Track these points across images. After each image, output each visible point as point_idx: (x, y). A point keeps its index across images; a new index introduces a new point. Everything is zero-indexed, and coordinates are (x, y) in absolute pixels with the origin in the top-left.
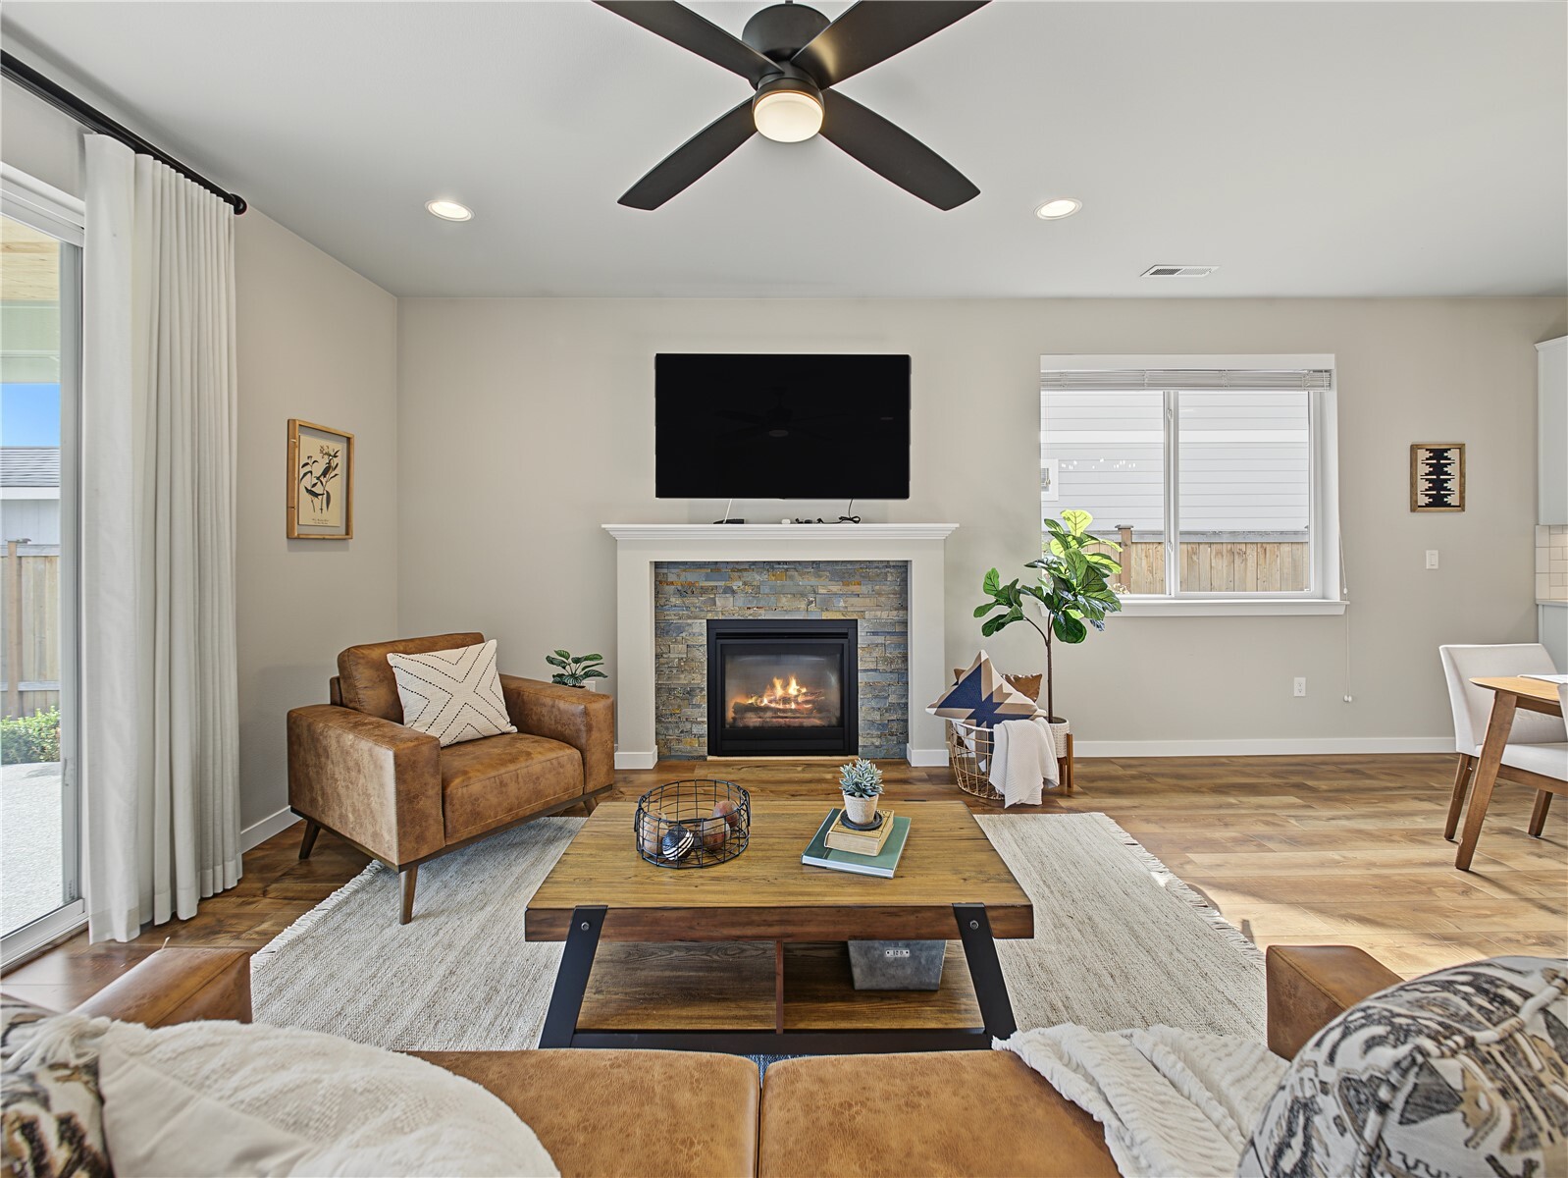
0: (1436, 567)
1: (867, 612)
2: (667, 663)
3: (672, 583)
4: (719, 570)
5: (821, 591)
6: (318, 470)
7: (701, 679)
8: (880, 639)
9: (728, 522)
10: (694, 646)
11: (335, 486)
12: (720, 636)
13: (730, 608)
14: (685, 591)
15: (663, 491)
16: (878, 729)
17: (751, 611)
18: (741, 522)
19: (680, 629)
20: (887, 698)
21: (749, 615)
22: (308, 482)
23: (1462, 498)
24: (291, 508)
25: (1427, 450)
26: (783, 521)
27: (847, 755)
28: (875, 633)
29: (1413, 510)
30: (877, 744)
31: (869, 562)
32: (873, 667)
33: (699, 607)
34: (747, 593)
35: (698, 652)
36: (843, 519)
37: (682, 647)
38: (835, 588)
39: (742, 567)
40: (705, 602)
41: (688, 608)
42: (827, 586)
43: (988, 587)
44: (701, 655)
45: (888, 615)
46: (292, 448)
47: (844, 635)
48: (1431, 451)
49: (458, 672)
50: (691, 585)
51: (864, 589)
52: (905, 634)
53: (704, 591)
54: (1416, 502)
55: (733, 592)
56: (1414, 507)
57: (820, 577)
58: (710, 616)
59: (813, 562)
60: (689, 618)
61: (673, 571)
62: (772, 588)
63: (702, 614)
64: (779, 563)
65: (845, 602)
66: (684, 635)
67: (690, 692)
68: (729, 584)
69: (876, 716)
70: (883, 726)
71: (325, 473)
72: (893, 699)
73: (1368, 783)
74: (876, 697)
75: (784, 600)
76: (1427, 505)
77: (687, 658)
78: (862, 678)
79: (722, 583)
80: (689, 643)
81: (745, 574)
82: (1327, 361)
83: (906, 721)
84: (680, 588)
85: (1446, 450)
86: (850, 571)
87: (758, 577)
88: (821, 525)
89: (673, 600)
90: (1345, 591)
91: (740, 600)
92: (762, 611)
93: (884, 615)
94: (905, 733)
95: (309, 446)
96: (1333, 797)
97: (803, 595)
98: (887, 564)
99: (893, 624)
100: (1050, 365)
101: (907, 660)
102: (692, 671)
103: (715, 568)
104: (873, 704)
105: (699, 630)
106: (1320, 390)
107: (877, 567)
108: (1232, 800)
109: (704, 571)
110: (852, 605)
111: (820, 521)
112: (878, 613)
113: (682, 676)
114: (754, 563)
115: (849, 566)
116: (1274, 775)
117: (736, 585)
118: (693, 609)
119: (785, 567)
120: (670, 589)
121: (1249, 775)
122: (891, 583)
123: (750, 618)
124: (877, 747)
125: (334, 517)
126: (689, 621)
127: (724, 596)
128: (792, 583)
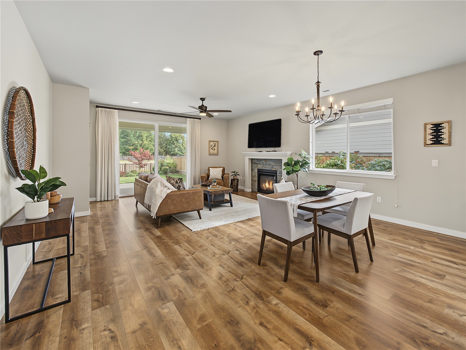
0: (437, 166)
1: (279, 169)
2: (253, 176)
3: (253, 162)
5: (272, 165)
6: (213, 146)
7: (257, 179)
9: (259, 152)
11: (216, 148)
12: (259, 172)
13: (260, 167)
14: (255, 164)
15: (249, 147)
18: (261, 152)
19: (254, 170)
22: (211, 147)
23: (450, 141)
24: (209, 151)
25: (431, 125)
34: (262, 164)
36: (273, 151)
38: (274, 164)
40: (257, 166)
41: (255, 167)
44: (257, 175)
46: (209, 143)
47: (275, 173)
48: (433, 125)
49: (215, 171)
50: (255, 162)
51: (278, 165)
53: (257, 164)
54: (426, 143)
55: (260, 164)
56: (426, 145)
57: (272, 162)
58: (258, 168)
59: (271, 159)
61: (253, 160)
64: (266, 159)
65: (275, 167)
67: (255, 181)
71: (214, 146)
75: (267, 166)
76: (431, 144)
77: (255, 175)
79: (259, 162)
80: (255, 172)
81: (262, 161)
82: (389, 101)
85: (441, 124)
86: (276, 161)
89: (253, 165)
90: (395, 172)
95: (211, 143)
97: (269, 165)
103: (258, 160)
105: (256, 170)
107: (279, 160)
110: (277, 168)
111: (270, 151)
113: (254, 178)
114: (263, 159)
123: (263, 169)
125: (216, 152)
128: (268, 163)
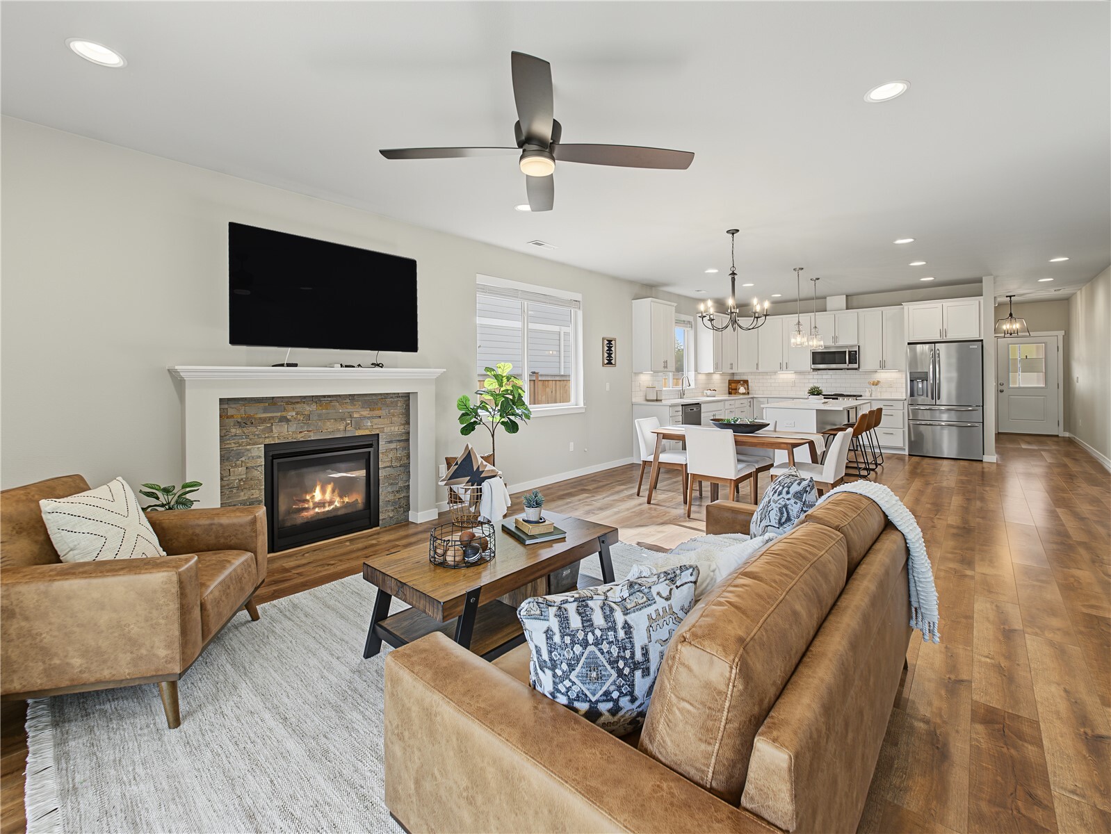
0: (609, 390)
1: (385, 427)
2: (228, 485)
3: (232, 416)
4: (275, 404)
5: (355, 415)
7: (259, 493)
8: (393, 446)
9: (289, 365)
10: (253, 467)
12: (274, 457)
13: (284, 433)
14: (244, 423)
15: (236, 339)
16: (392, 505)
17: (302, 434)
18: (296, 365)
19: (239, 455)
20: (397, 484)
21: (300, 437)
23: (616, 361)
25: (606, 340)
26: (336, 365)
27: (371, 528)
28: (390, 442)
29: (603, 366)
30: (391, 515)
31: (387, 394)
32: (389, 464)
33: (258, 435)
34: (299, 420)
35: (256, 472)
36: (373, 365)
37: (242, 470)
38: (365, 413)
39: (294, 401)
40: (263, 430)
41: (247, 437)
42: (360, 412)
43: (460, 407)
44: (260, 474)
45: (397, 429)
47: (370, 446)
48: (608, 340)
50: (249, 417)
51: (383, 413)
52: (408, 440)
53: (263, 421)
54: (604, 362)
55: (288, 421)
56: (603, 364)
57: (355, 406)
58: (267, 441)
59: (350, 395)
60: (249, 444)
61: (233, 406)
62: (319, 415)
63: (261, 440)
64: (324, 396)
65: (371, 422)
66: (243, 459)
68: (284, 414)
69: (391, 497)
70: (394, 503)
72: (401, 484)
73: (601, 484)
74: (392, 484)
75: (328, 423)
76: (606, 364)
77: (247, 478)
78: (382, 473)
79: (279, 414)
80: (248, 465)
81: (298, 406)
82: (578, 297)
83: (409, 497)
84: (239, 420)
85: (612, 340)
86: (375, 401)
87: (308, 408)
88: (360, 368)
89: (233, 430)
90: (585, 402)
91: (293, 427)
92: (312, 434)
93: (396, 429)
94: (408, 505)
96: (596, 490)
97: (343, 419)
98: (397, 395)
99: (401, 435)
100: (481, 280)
101: (409, 457)
102: (251, 488)
103: (272, 402)
104: (390, 489)
105: (259, 451)
106: (576, 310)
107: (392, 398)
108: (568, 500)
109: (262, 405)
110: (376, 424)
111: (359, 365)
112: (393, 428)
113: (242, 494)
114: (305, 397)
115: (374, 397)
116: (572, 488)
117: (290, 414)
118: (251, 437)
119: (330, 399)
120: (231, 421)
121: (564, 490)
122: (399, 408)
123: (302, 439)
124: (391, 518)
126: (248, 447)
127: (279, 424)
128: (334, 411)
